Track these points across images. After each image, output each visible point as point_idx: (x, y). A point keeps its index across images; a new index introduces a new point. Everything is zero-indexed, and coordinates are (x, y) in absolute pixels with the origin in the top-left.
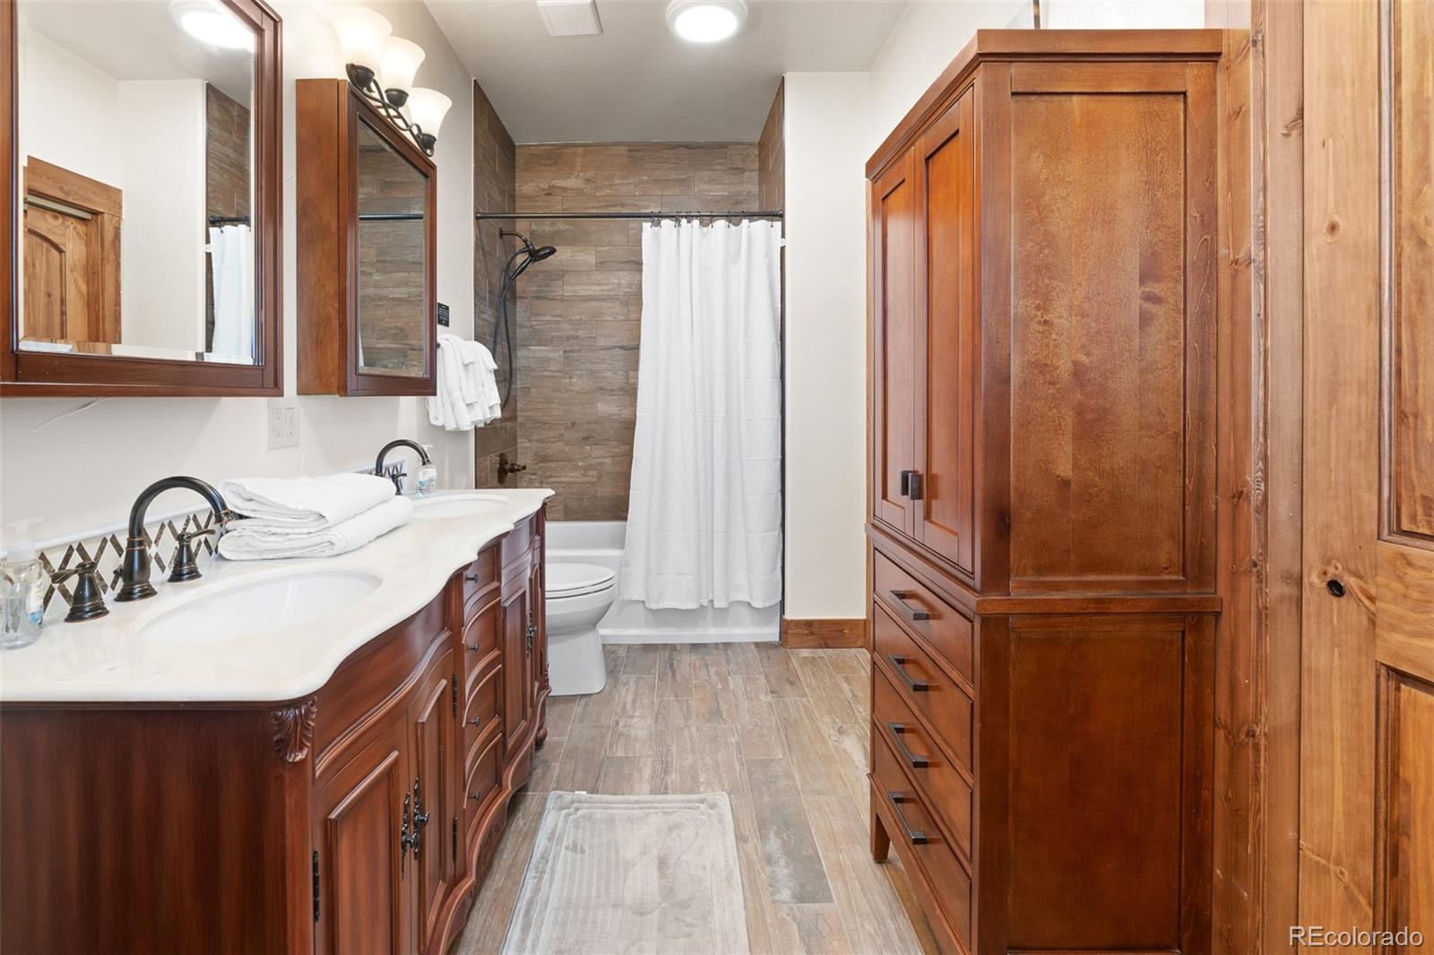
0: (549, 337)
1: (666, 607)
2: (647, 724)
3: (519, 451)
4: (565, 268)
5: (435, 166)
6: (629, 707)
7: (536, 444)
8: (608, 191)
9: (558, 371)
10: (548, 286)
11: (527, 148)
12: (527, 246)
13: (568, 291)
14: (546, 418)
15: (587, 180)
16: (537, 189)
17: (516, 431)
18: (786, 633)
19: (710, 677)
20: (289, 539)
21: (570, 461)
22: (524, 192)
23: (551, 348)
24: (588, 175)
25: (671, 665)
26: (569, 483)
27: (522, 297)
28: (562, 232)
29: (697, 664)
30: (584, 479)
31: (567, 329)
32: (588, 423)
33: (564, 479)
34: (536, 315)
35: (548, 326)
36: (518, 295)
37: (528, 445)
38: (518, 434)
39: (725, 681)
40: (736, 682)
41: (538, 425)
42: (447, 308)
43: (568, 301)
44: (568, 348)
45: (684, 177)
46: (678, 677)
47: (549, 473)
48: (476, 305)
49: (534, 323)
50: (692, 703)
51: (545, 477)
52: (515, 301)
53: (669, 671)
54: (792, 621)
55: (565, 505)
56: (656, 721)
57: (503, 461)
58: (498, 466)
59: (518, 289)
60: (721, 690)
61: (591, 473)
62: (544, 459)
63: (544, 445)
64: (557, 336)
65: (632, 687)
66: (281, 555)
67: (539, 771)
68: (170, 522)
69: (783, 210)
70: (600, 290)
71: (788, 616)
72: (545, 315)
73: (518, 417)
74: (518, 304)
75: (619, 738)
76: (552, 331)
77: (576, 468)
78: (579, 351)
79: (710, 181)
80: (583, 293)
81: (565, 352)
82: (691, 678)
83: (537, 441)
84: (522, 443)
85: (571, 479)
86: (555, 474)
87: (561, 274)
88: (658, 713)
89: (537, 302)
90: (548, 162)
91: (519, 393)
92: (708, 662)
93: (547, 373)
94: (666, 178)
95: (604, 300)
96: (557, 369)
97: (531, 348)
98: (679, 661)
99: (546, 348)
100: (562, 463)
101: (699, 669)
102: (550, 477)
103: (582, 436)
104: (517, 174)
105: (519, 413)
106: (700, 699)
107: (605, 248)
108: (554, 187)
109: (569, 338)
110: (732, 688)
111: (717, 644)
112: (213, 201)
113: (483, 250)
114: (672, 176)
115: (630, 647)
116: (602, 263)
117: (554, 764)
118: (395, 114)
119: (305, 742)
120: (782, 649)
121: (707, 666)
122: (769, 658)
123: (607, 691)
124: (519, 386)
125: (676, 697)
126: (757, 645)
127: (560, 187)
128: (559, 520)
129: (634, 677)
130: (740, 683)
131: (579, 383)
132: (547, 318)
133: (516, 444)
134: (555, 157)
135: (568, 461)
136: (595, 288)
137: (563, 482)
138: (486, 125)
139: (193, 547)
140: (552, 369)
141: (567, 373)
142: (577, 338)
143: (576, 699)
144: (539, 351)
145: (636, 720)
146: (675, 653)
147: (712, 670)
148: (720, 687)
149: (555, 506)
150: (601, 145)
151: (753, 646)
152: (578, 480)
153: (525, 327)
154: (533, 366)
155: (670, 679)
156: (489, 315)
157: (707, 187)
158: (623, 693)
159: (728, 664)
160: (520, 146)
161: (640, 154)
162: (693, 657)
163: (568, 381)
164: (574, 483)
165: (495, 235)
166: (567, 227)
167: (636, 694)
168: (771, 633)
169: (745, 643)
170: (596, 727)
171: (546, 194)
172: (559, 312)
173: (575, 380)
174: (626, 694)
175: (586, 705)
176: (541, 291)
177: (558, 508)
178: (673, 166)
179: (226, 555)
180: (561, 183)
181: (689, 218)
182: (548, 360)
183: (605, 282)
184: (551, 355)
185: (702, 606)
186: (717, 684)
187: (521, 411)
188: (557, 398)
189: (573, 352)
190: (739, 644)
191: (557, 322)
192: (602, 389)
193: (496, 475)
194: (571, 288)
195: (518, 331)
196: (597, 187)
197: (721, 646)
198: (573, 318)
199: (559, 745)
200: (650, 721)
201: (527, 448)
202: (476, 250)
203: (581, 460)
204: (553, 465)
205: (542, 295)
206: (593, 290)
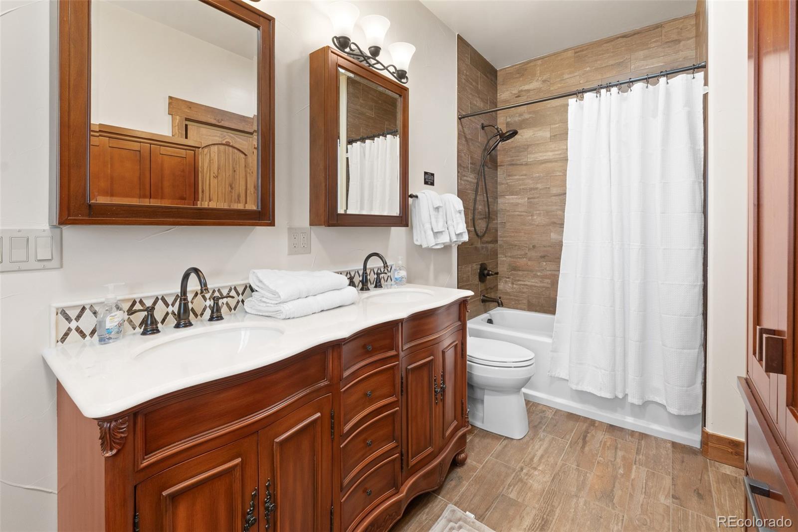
0: (518, 190)
1: (584, 390)
2: (544, 480)
3: (499, 262)
4: (529, 143)
5: (408, 89)
6: (536, 460)
7: (510, 258)
8: (560, 85)
9: (524, 212)
10: (518, 156)
11: (504, 70)
12: (498, 132)
13: (531, 158)
14: (516, 242)
15: (544, 81)
16: (510, 94)
17: (497, 250)
18: (707, 444)
19: (615, 458)
20: (268, 306)
21: (531, 271)
22: (502, 98)
23: (520, 197)
24: (545, 77)
25: (585, 437)
26: (531, 286)
27: (501, 165)
28: (527, 119)
29: (608, 444)
30: (542, 285)
31: (530, 183)
32: (544, 247)
33: (527, 283)
34: (509, 176)
35: (517, 182)
36: (498, 164)
37: (504, 259)
38: (499, 251)
39: (628, 469)
40: (639, 473)
41: (511, 246)
42: (433, 175)
43: (530, 164)
44: (531, 196)
45: (621, 61)
46: (587, 449)
47: (517, 278)
48: (458, 172)
49: (509, 181)
50: (591, 477)
51: (515, 281)
52: (497, 167)
53: (581, 441)
54: (713, 436)
55: (528, 301)
56: (553, 480)
57: (483, 268)
58: (479, 271)
59: (498, 160)
60: (621, 474)
61: (547, 281)
62: (515, 268)
63: (515, 260)
64: (523, 189)
65: (545, 444)
66: (264, 314)
67: (453, 483)
68: (235, 288)
69: (706, 62)
70: (553, 155)
71: (709, 429)
72: (516, 176)
73: (499, 241)
74: (499, 170)
75: (518, 482)
76: (520, 186)
77: (535, 276)
78: (538, 197)
79: (645, 58)
80: (541, 158)
81: (528, 198)
82: (597, 454)
83: (510, 257)
84: (501, 258)
85: (533, 284)
86: (521, 279)
87: (526, 148)
88: (558, 474)
89: (510, 167)
90: (518, 75)
91: (499, 226)
92: (619, 446)
93: (517, 213)
94: (606, 65)
95: (556, 161)
96: (523, 210)
97: (507, 197)
98: (593, 435)
99: (516, 197)
100: (526, 272)
101: (608, 449)
102: (519, 280)
103: (540, 255)
104: (498, 88)
105: (499, 239)
106: (598, 476)
107: (557, 125)
108: (522, 91)
109: (531, 189)
110: (633, 477)
111: (633, 431)
112: (349, 133)
113: (465, 137)
114: (611, 62)
115: (557, 411)
116: (554, 136)
117: (464, 482)
118: (375, 62)
119: (114, 445)
120: (700, 458)
121: (616, 448)
122: (683, 462)
123: (525, 440)
124: (499, 222)
125: (578, 466)
126: (674, 445)
127: (525, 90)
128: (524, 310)
129: (550, 436)
130: (643, 475)
131: (539, 219)
132: (516, 177)
133: (497, 258)
134: (523, 71)
135: (530, 271)
136: (550, 154)
137: (527, 285)
138: (468, 61)
139: (220, 304)
140: (520, 210)
141: (530, 212)
142: (537, 189)
143: (502, 439)
144: (512, 199)
145: (536, 473)
146: (592, 427)
147: (620, 454)
148: (621, 471)
149: (521, 300)
150: (554, 54)
151: (669, 445)
152: (536, 285)
153: (503, 184)
154: (508, 209)
155: (578, 448)
156: (471, 178)
157: (643, 63)
158: (537, 447)
159: (638, 453)
160: (501, 70)
161: (585, 52)
162: (607, 436)
163: (530, 218)
164: (535, 286)
165: (476, 128)
166: (531, 115)
167: (546, 451)
168: (693, 439)
169: (662, 439)
170: (506, 466)
171: (516, 97)
172: (524, 172)
173: (535, 217)
174: (538, 448)
175: (506, 446)
176: (513, 160)
177: (524, 302)
178: (611, 54)
179: (248, 310)
180: (526, 87)
181: (608, 87)
182: (517, 205)
183: (556, 149)
184: (520, 201)
185: (616, 397)
186: (619, 468)
187: (501, 237)
188: (523, 229)
189: (534, 198)
190: (656, 438)
191: (523, 180)
192: (554, 223)
193: (478, 277)
194: (533, 156)
195: (498, 187)
196: (551, 84)
197: (637, 434)
198: (534, 176)
199: (474, 469)
200: (548, 478)
201: (503, 261)
202: (459, 138)
203: (539, 271)
204: (520, 273)
205: (513, 162)
206: (549, 155)
